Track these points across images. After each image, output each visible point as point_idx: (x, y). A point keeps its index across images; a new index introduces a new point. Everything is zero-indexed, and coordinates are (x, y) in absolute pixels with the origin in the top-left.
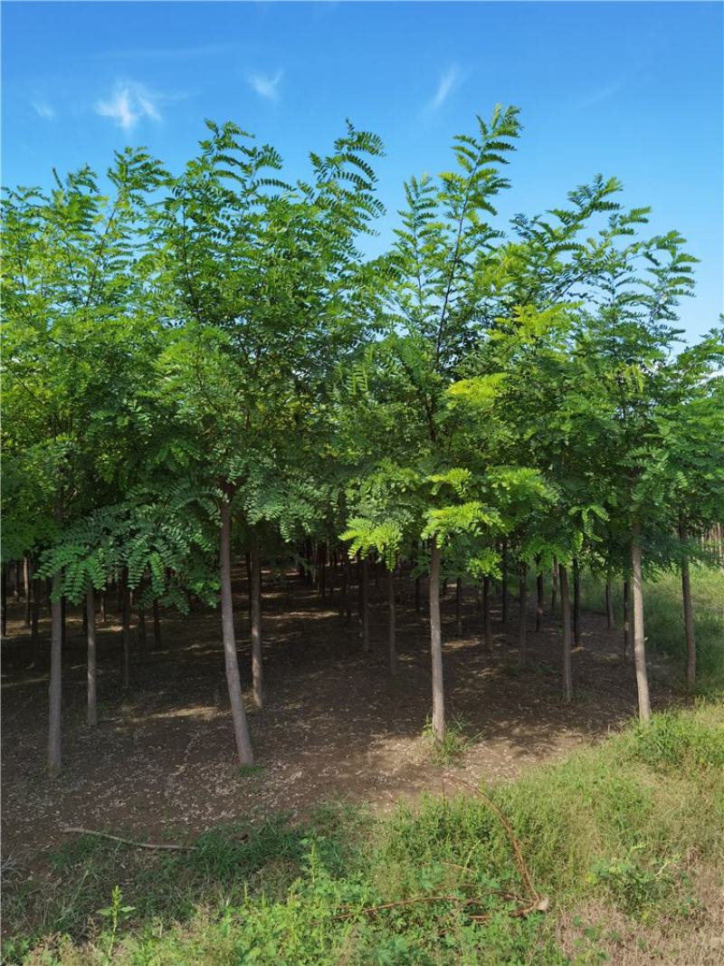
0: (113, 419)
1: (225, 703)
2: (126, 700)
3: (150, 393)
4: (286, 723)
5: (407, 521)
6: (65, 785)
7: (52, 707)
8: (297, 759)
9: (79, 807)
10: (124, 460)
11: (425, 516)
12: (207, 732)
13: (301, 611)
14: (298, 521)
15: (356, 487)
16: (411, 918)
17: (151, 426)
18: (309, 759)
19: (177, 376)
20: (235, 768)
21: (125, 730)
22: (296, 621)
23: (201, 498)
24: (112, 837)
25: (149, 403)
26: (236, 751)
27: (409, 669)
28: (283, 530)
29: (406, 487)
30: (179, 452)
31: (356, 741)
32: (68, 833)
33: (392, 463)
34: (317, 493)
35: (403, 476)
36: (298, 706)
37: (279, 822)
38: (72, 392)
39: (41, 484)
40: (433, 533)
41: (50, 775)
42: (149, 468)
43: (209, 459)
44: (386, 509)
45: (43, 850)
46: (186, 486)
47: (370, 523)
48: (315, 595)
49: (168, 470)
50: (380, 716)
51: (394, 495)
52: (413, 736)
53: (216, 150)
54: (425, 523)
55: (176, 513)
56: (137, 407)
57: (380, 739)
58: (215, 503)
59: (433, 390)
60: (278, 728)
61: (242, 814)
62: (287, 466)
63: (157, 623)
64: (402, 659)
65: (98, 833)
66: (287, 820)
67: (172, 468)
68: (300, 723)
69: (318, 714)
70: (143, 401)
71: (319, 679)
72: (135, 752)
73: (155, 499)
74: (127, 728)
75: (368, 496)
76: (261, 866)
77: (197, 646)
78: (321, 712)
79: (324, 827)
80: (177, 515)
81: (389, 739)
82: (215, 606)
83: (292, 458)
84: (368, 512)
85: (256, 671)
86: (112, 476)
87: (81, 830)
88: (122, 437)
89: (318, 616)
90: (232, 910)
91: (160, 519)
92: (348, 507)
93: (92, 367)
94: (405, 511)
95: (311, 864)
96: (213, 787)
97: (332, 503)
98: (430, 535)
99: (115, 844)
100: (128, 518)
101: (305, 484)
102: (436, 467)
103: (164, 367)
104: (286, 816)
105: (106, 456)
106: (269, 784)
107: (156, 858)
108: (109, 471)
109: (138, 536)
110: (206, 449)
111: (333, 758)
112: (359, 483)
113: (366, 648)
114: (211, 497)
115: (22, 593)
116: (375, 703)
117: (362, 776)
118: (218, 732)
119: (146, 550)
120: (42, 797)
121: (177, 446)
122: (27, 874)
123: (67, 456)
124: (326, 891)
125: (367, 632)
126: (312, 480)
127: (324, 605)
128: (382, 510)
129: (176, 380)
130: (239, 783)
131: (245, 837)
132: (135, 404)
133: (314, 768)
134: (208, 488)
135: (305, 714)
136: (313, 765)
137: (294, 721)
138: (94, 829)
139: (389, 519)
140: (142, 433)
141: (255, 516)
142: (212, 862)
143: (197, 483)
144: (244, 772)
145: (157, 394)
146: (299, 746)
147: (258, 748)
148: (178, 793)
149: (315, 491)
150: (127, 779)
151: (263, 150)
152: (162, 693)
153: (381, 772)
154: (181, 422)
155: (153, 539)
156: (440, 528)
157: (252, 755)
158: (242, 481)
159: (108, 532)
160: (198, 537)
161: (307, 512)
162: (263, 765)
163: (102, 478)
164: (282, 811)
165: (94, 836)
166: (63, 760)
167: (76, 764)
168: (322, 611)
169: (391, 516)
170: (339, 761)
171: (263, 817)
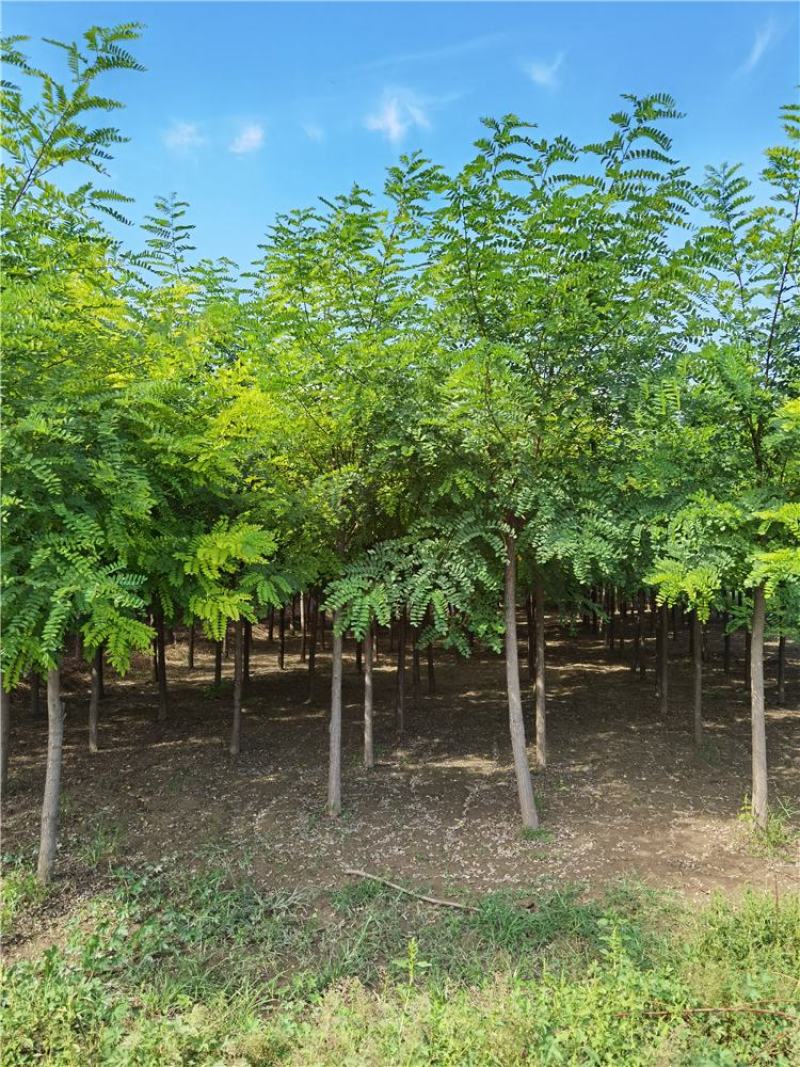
0: (397, 448)
1: (506, 757)
2: (402, 745)
3: (435, 421)
4: (573, 787)
5: (726, 565)
6: (345, 826)
7: (332, 745)
8: (587, 828)
9: (359, 849)
10: (406, 492)
11: (749, 559)
12: (485, 787)
13: (586, 663)
14: (594, 562)
15: (663, 524)
16: (733, 1028)
17: (435, 456)
18: (601, 829)
19: (463, 402)
20: (518, 829)
21: (401, 776)
22: (581, 673)
23: (486, 533)
24: (393, 885)
25: (435, 431)
26: (519, 812)
27: (717, 738)
28: (577, 571)
29: (726, 525)
30: (463, 482)
31: (655, 816)
32: (349, 875)
33: (708, 496)
34: (616, 530)
35: (724, 512)
36: (586, 769)
37: (570, 895)
38: (357, 422)
39: (325, 516)
40: (759, 581)
41: (331, 813)
42: (432, 500)
43: (495, 490)
44: (701, 550)
45: (326, 888)
46: (471, 520)
47: (682, 566)
48: (602, 645)
49: (452, 502)
50: (684, 789)
51: (711, 534)
52: (725, 818)
53: (497, 148)
54: (749, 568)
55: (460, 549)
56: (421, 436)
57: (684, 817)
58: (502, 539)
59: (760, 409)
60: (564, 790)
61: (527, 880)
62: (581, 499)
63: (430, 666)
64: (707, 725)
65: (379, 879)
66: (578, 895)
67: (457, 500)
68: (589, 788)
69: (610, 780)
70: (427, 429)
71: (609, 740)
72: (413, 800)
73: (437, 534)
74: (403, 774)
75: (679, 535)
76: (551, 940)
77: (472, 693)
78: (613, 779)
79: (622, 908)
80: (461, 551)
81: (697, 818)
82: (499, 652)
83: (587, 490)
84: (679, 553)
85: (540, 726)
86: (394, 508)
87: (361, 872)
88: (404, 468)
89: (606, 669)
90: (523, 984)
91: (443, 555)
92: (653, 547)
93: (377, 394)
94: (724, 554)
95: (613, 947)
96: (495, 847)
97: (633, 542)
98: (754, 582)
99: (396, 893)
100: (411, 553)
101: (602, 520)
102: (764, 502)
103: (451, 391)
104: (576, 890)
105: (389, 488)
106: (556, 851)
107: (437, 913)
108: (391, 503)
109: (421, 571)
110: (492, 481)
111: (628, 832)
112: (667, 520)
113: (664, 710)
114: (496, 532)
115: (297, 627)
116: (677, 774)
117: (664, 857)
118: (498, 788)
119: (428, 588)
120: (323, 835)
121: (462, 477)
122: (311, 910)
123: (351, 488)
124: (630, 980)
125: (665, 692)
126: (610, 515)
127: (611, 657)
128: (696, 552)
129: (463, 405)
130: (523, 845)
131: (531, 906)
132: (419, 433)
133: (607, 840)
134: (494, 522)
135: (594, 777)
136: (606, 837)
137: (582, 785)
138: (374, 873)
139: (704, 563)
140: (427, 464)
141: (544, 555)
142: (497, 928)
143: (482, 517)
144: (528, 835)
145: (442, 421)
146: (589, 814)
147: (544, 811)
148: (458, 848)
149: (614, 527)
150: (406, 827)
151: (555, 143)
152: (437, 740)
153: (687, 855)
154: (467, 451)
155: (436, 576)
156: (769, 574)
157: (536, 817)
158: (531, 515)
159: (391, 566)
160: (482, 574)
161: (604, 550)
162: (549, 830)
163: (384, 511)
164: (572, 884)
165: (375, 880)
166: (342, 799)
167: (355, 806)
168: (610, 663)
169: (706, 558)
170: (635, 836)
171: (550, 887)
